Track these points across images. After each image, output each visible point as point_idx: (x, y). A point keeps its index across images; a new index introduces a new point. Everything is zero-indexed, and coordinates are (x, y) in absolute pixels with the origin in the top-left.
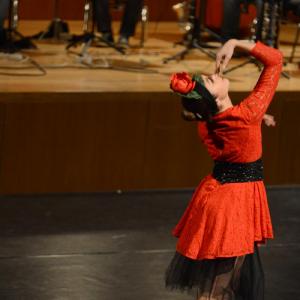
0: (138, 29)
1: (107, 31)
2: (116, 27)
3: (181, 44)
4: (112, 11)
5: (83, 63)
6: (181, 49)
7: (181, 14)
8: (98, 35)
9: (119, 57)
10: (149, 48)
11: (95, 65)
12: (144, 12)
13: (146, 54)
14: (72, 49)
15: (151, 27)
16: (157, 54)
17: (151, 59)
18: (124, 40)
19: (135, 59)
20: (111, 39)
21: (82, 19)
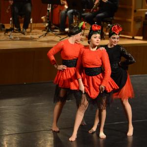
0: (29, 26)
1: (18, 27)
2: (21, 26)
3: (45, 30)
4: (20, 20)
5: (10, 38)
6: (45, 32)
7: (44, 20)
8: (15, 28)
9: (23, 36)
10: (33, 32)
11: (15, 39)
12: (31, 20)
13: (32, 34)
14: (6, 34)
15: (34, 25)
16: (36, 34)
17: (34, 36)
18: (25, 30)
19: (29, 36)
20: (20, 30)
21: (9, 23)
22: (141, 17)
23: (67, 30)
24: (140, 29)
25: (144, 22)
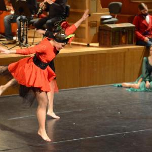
22: (97, 22)
23: (15, 38)
24: (95, 35)
25: (99, 27)
